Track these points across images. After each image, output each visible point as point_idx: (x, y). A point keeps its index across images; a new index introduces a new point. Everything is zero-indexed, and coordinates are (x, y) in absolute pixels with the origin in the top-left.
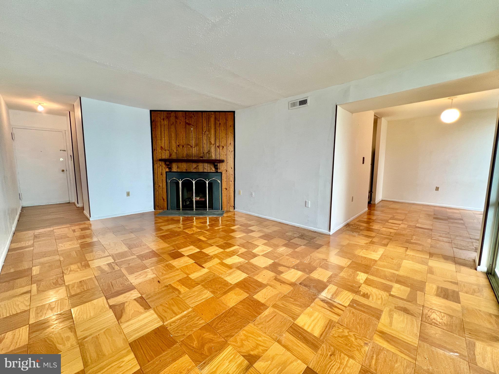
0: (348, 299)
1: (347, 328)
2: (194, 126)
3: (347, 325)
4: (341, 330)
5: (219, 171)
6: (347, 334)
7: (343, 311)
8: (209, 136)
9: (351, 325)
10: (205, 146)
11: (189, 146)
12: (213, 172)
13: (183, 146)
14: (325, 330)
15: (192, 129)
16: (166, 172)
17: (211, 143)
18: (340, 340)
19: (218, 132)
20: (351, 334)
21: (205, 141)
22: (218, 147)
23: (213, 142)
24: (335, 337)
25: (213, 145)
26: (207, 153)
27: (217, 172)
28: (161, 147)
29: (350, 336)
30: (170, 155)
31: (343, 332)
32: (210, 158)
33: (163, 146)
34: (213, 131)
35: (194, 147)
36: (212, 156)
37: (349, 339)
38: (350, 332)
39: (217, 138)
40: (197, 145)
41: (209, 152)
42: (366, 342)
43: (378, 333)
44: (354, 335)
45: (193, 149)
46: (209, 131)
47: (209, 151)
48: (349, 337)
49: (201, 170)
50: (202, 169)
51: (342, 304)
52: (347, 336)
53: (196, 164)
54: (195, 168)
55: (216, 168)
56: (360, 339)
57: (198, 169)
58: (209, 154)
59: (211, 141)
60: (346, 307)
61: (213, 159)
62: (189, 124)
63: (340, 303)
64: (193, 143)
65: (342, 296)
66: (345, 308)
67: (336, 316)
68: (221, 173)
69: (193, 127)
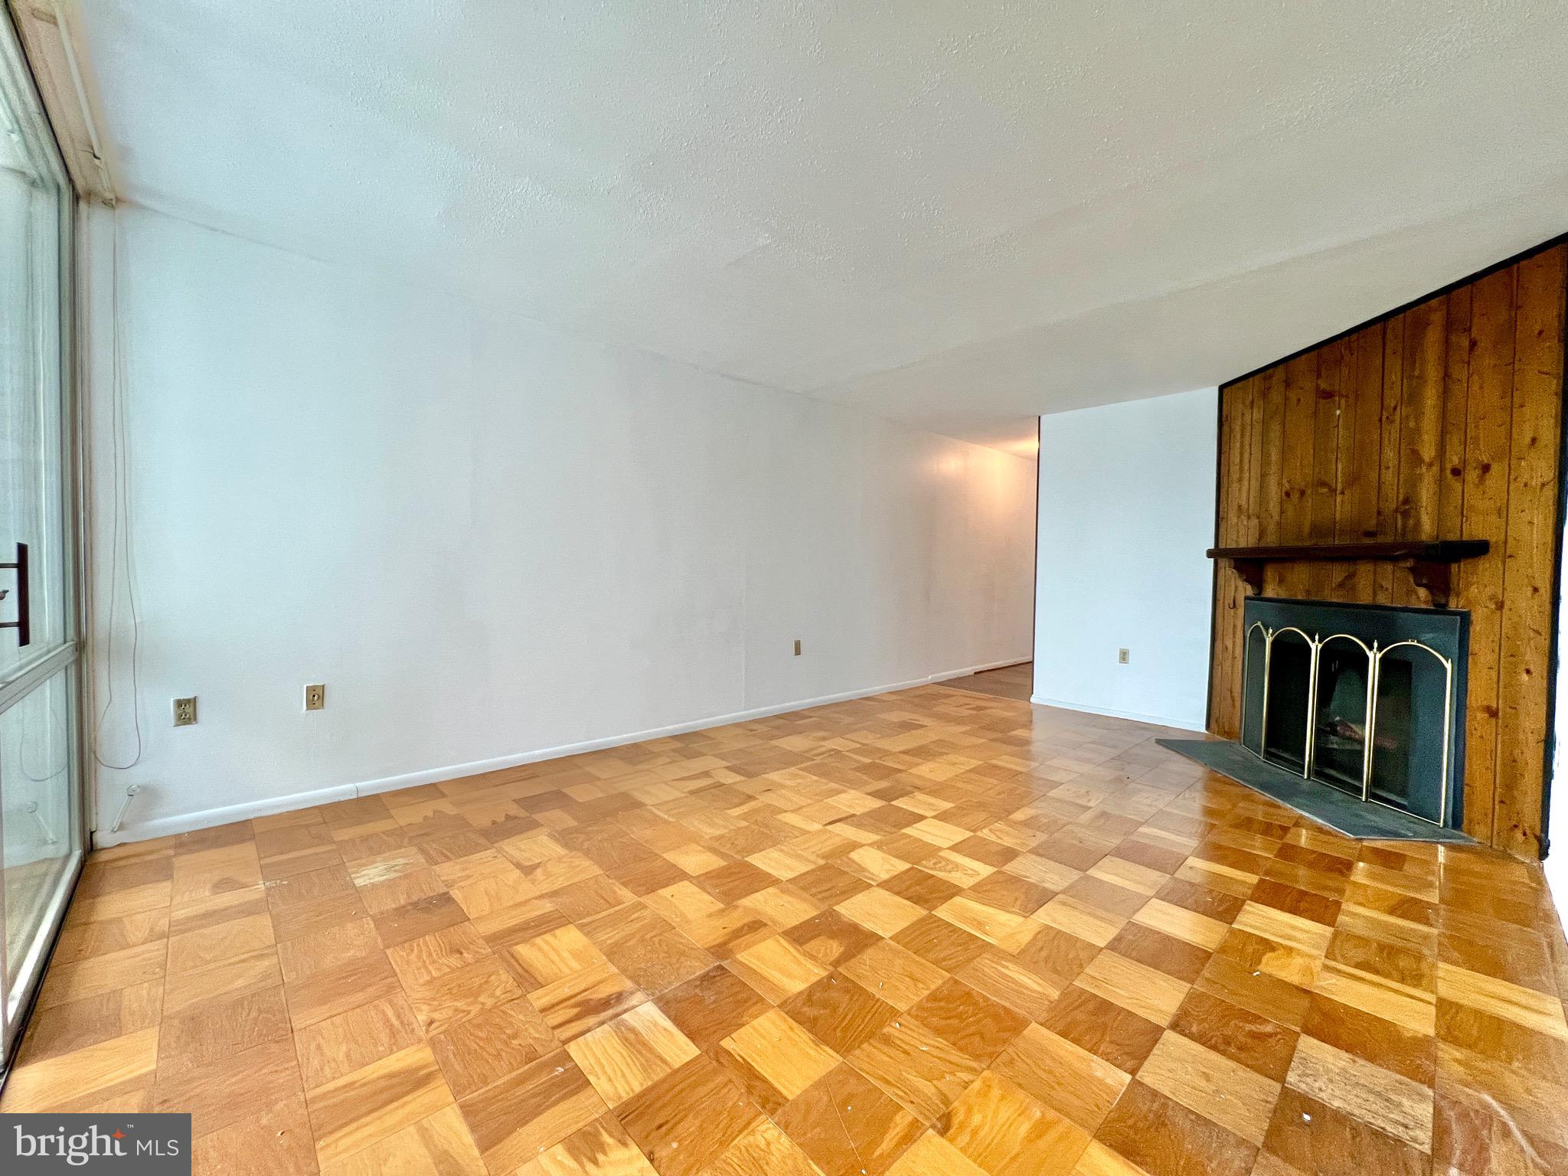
0: (597, 1068)
1: (495, 1006)
2: (1347, 397)
3: (503, 1012)
4: (498, 993)
5: (1453, 605)
6: (481, 999)
7: (554, 1028)
8: (1412, 424)
9: (497, 1020)
10: (1389, 476)
11: (1325, 490)
12: (1423, 606)
13: (1303, 493)
14: (520, 965)
15: (1338, 412)
16: (1246, 598)
17: (1416, 458)
18: (477, 981)
19: (1457, 390)
20: (475, 1009)
21: (1390, 455)
22: (1456, 472)
23: (1428, 452)
24: (490, 976)
25: (1431, 465)
26: (1396, 511)
27: (1441, 609)
28: (1240, 507)
29: (472, 1004)
30: (1262, 534)
31: (492, 995)
32: (1410, 538)
33: (1244, 503)
34: (1431, 398)
35: (1342, 493)
36: (1418, 524)
37: (466, 997)
38: (482, 1009)
39: (1450, 428)
40: (1354, 479)
41: (1408, 507)
42: (434, 1026)
43: (432, 1069)
44: (469, 1012)
45: (1339, 499)
46: (1414, 398)
47: (1406, 501)
48: (472, 999)
49: (1364, 597)
50: (1371, 592)
51: (581, 1039)
52: (476, 997)
53: (1345, 566)
54: (1341, 585)
55: (1441, 587)
56: (450, 1018)
57: (1353, 589)
58: (1406, 514)
59: (1418, 447)
60: (565, 1042)
61: (1424, 537)
62: (1328, 395)
63: (588, 1035)
64: (1339, 471)
65: (618, 1058)
66: (563, 1038)
67: (545, 1001)
68: (1465, 618)
69: (1343, 401)
